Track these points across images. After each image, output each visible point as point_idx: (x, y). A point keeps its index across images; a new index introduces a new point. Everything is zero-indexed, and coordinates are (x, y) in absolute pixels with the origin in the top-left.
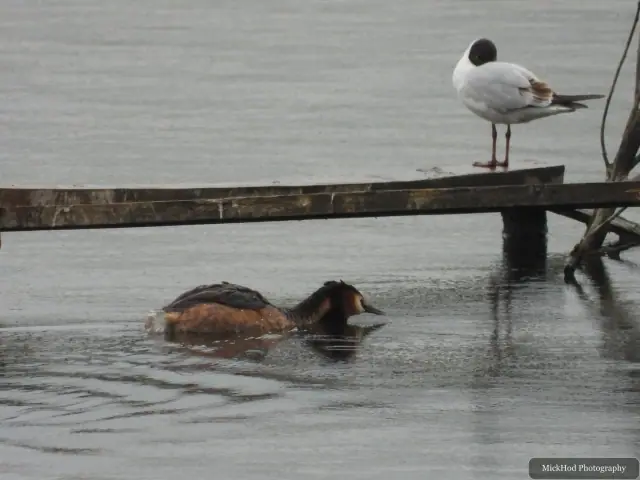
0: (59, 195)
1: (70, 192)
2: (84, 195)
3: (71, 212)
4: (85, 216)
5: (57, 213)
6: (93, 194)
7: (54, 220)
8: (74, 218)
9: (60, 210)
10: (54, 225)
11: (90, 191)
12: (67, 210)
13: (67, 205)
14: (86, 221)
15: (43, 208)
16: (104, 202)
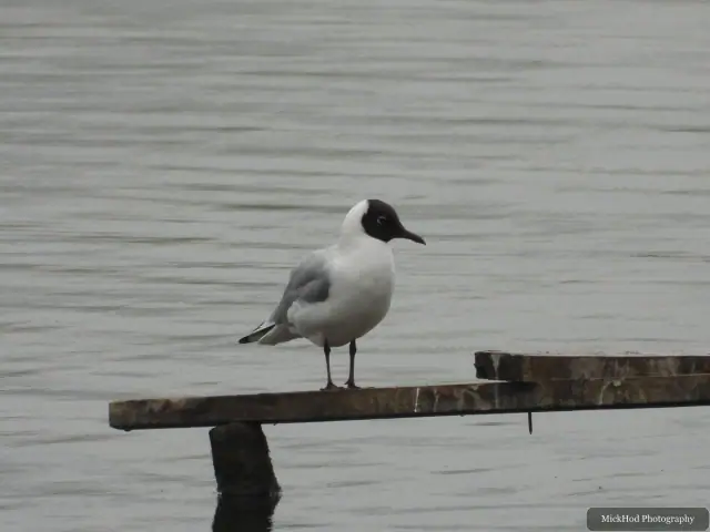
0: (608, 364)
1: (622, 361)
2: (639, 364)
3: (623, 387)
4: (641, 391)
5: (604, 387)
6: (652, 363)
7: (601, 396)
8: (627, 395)
9: (609, 383)
10: (601, 403)
11: (648, 359)
12: (617, 383)
13: (618, 376)
14: (642, 398)
15: (586, 381)
16: (665, 374)
